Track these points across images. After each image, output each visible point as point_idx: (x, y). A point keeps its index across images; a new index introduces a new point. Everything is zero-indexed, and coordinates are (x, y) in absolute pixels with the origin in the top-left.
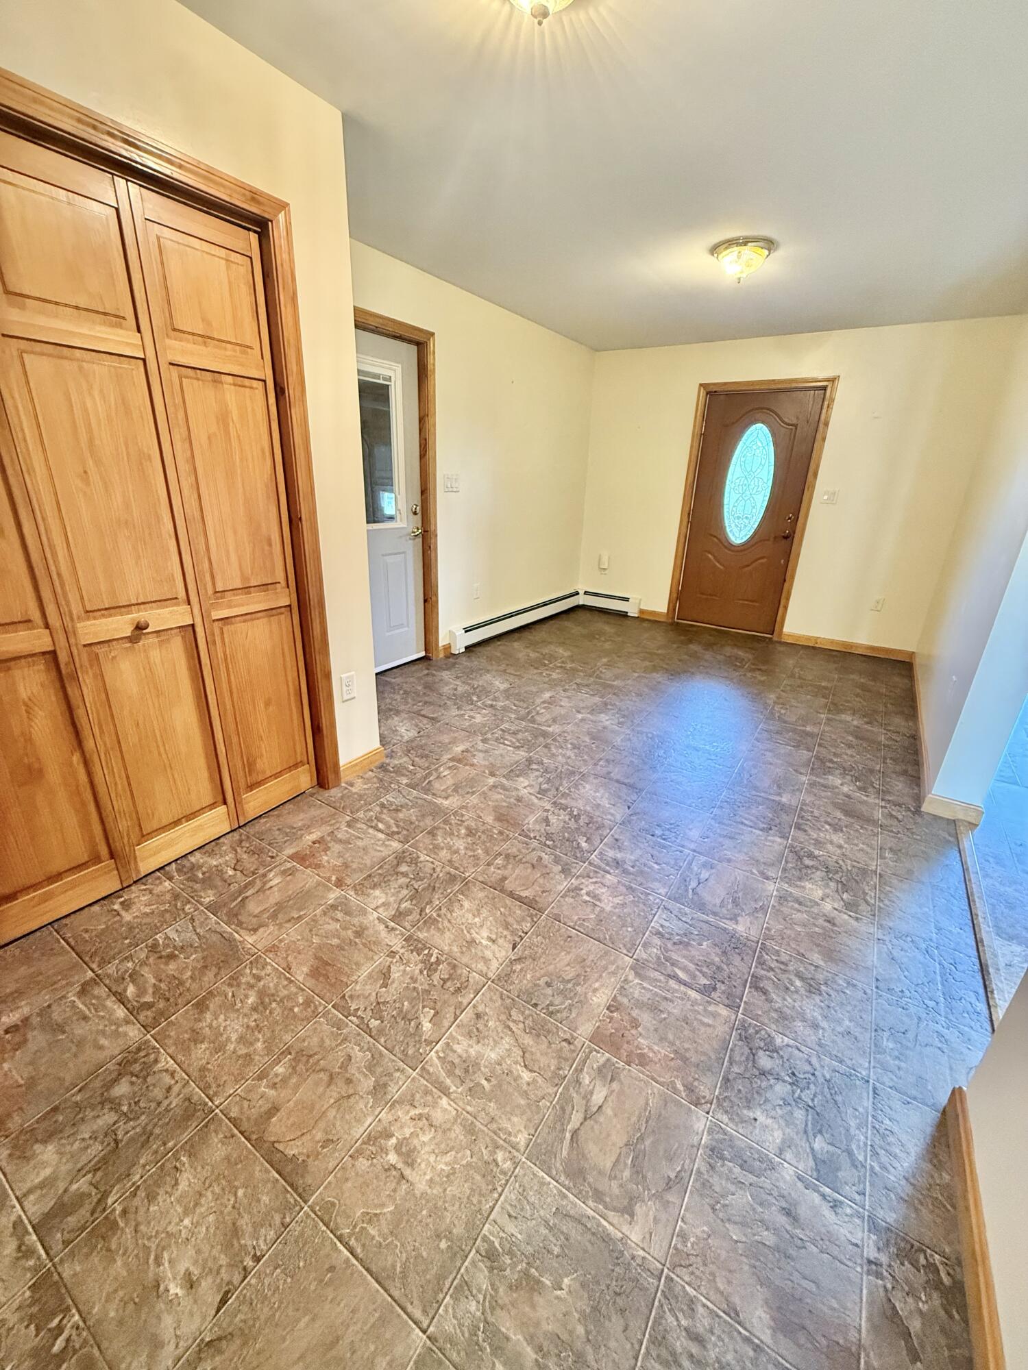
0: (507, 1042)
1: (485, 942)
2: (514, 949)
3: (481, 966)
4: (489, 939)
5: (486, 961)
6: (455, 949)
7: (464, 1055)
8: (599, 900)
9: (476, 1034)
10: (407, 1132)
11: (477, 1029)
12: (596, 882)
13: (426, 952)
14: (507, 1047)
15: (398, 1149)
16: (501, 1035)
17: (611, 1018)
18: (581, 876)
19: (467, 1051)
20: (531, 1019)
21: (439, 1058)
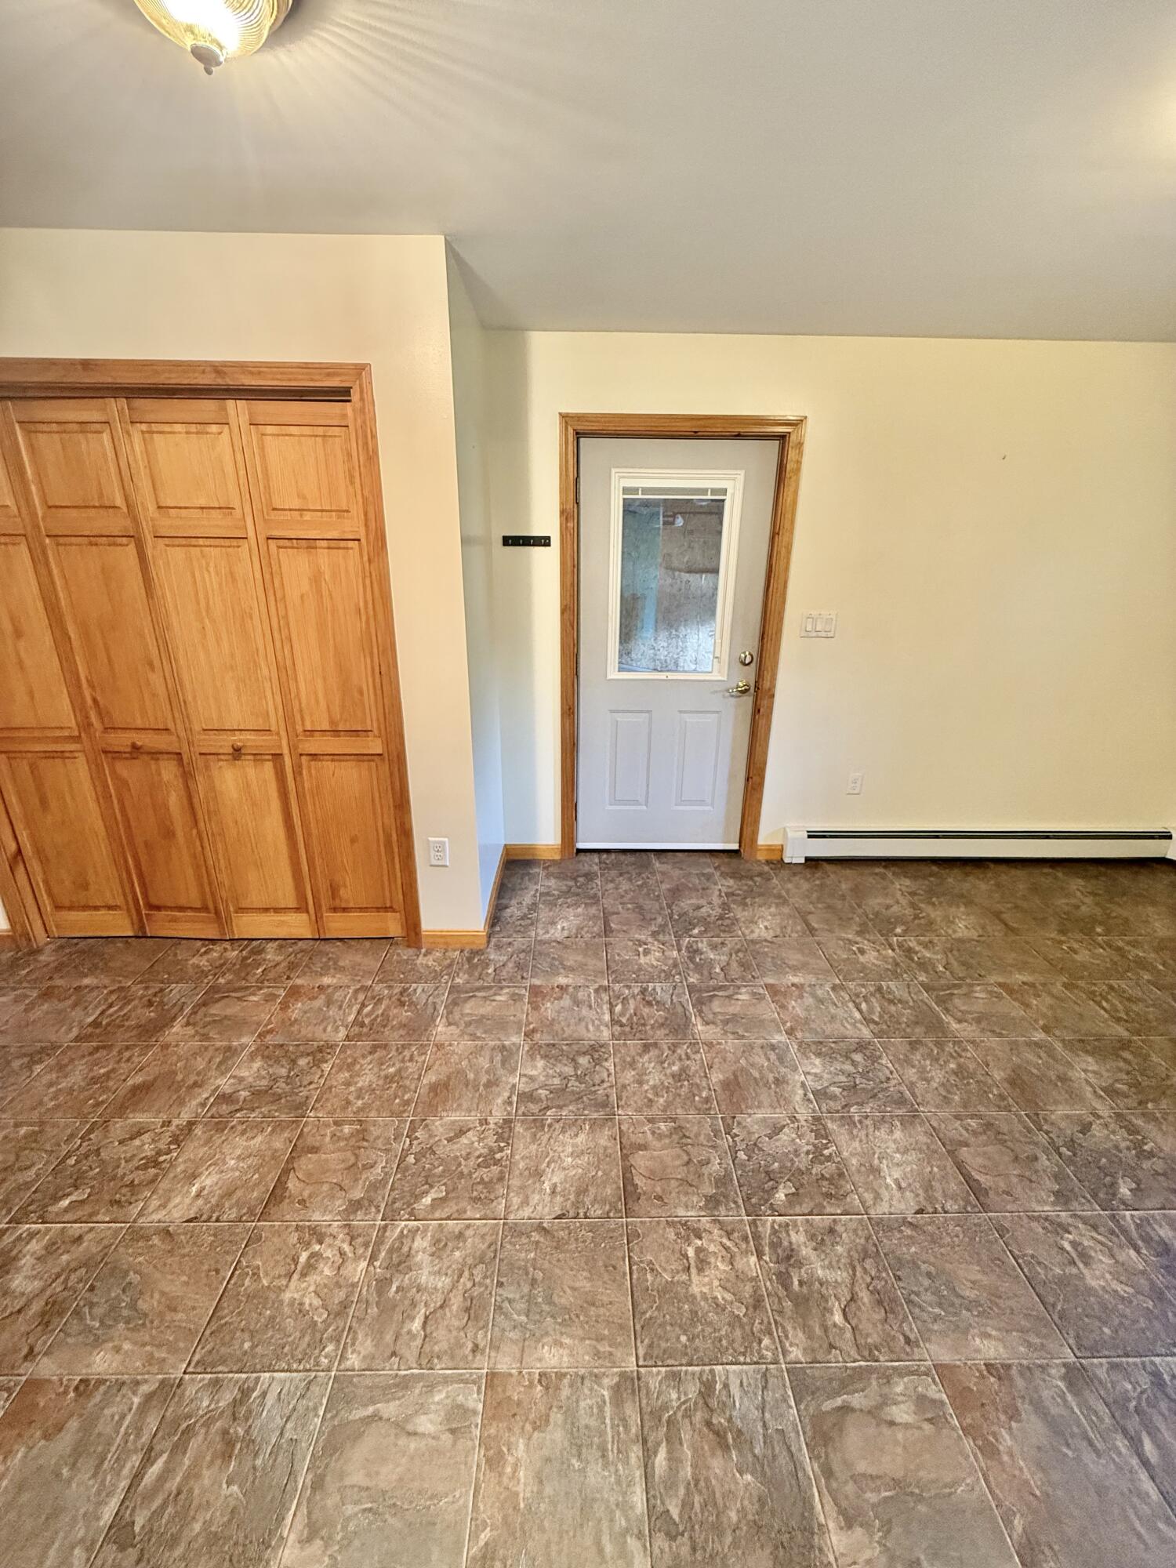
0: (443, 1282)
1: (547, 1186)
2: (558, 1217)
3: (516, 1201)
4: (555, 1186)
5: (525, 1202)
6: (522, 1165)
7: (413, 1252)
8: (700, 1270)
9: (439, 1247)
10: (328, 1253)
11: (446, 1244)
12: (727, 1249)
13: (502, 1145)
14: (440, 1285)
15: (313, 1255)
16: (449, 1272)
17: (531, 1385)
18: (722, 1225)
19: (417, 1252)
20: (482, 1289)
21: (402, 1232)
